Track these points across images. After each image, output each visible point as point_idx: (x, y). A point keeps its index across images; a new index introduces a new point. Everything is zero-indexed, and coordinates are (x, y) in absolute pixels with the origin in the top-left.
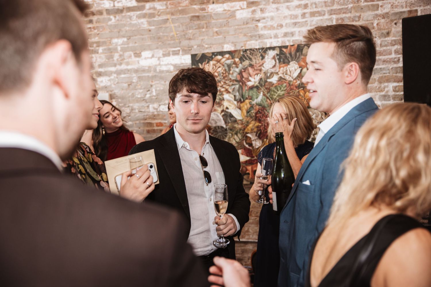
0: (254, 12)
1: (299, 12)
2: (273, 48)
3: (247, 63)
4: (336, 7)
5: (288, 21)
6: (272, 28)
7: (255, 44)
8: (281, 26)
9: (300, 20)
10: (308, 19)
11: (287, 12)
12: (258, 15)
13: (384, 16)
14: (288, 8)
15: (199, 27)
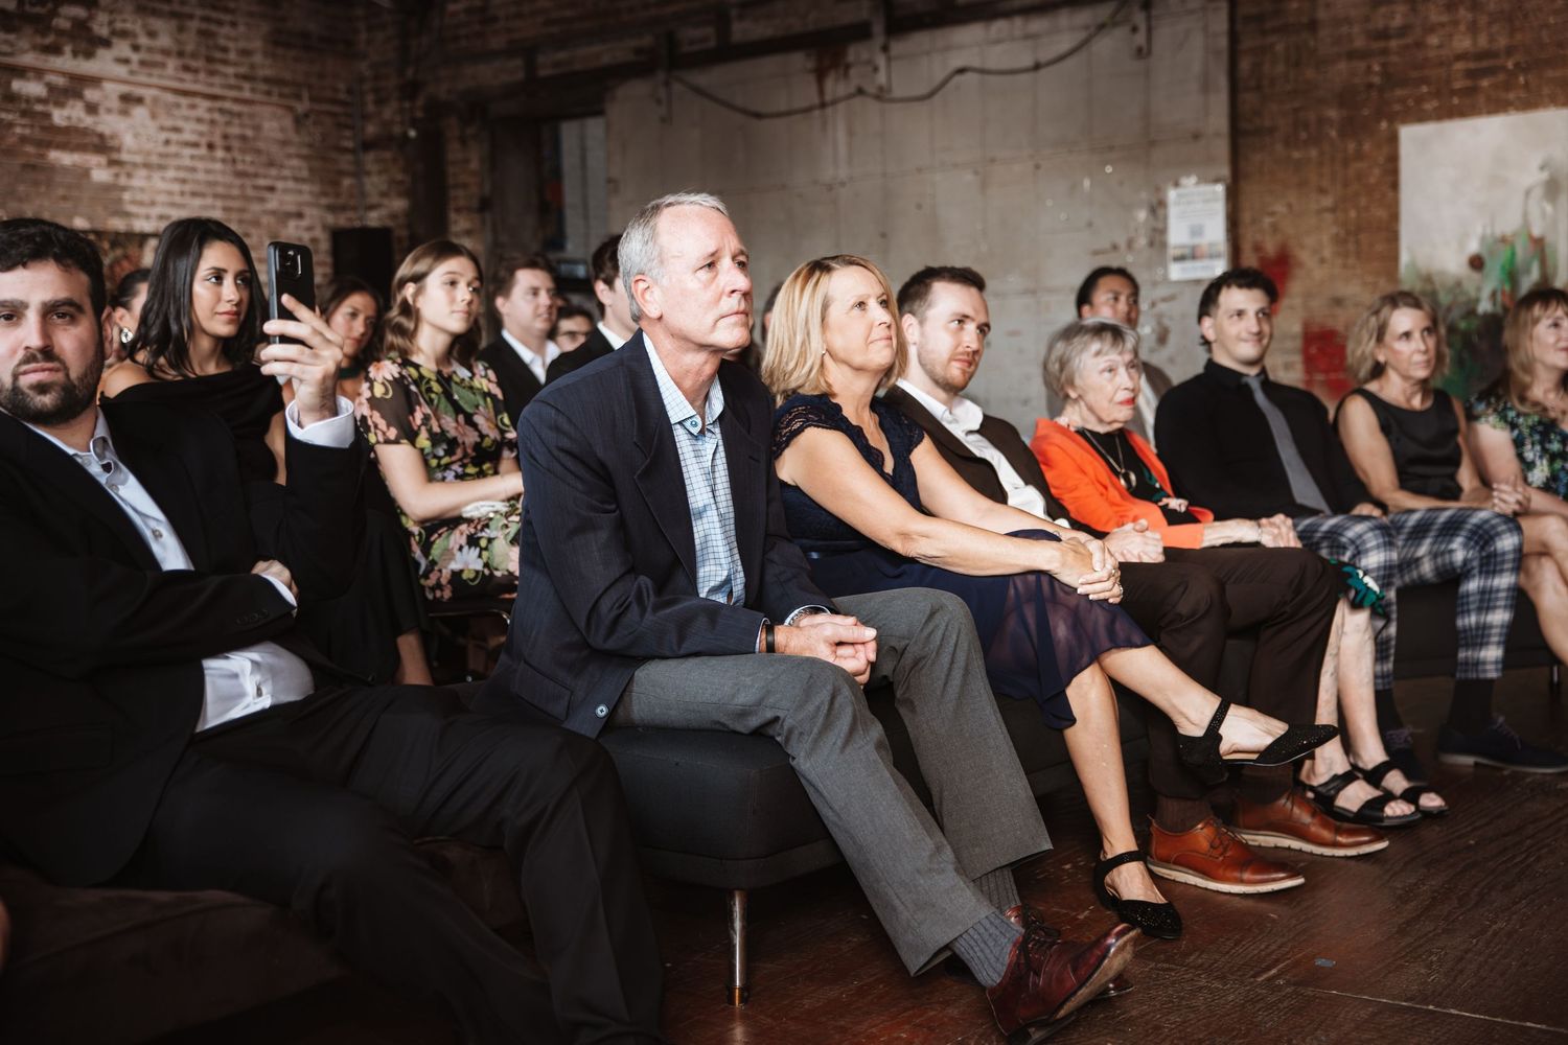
0: (117, 175)
1: (176, 187)
2: (154, 235)
3: (119, 252)
4: (220, 190)
5: (162, 198)
6: (141, 203)
7: (117, 224)
8: (153, 203)
9: (178, 199)
10: (188, 200)
11: (161, 185)
12: (123, 181)
13: (273, 213)
14: (163, 179)
15: (36, 184)
